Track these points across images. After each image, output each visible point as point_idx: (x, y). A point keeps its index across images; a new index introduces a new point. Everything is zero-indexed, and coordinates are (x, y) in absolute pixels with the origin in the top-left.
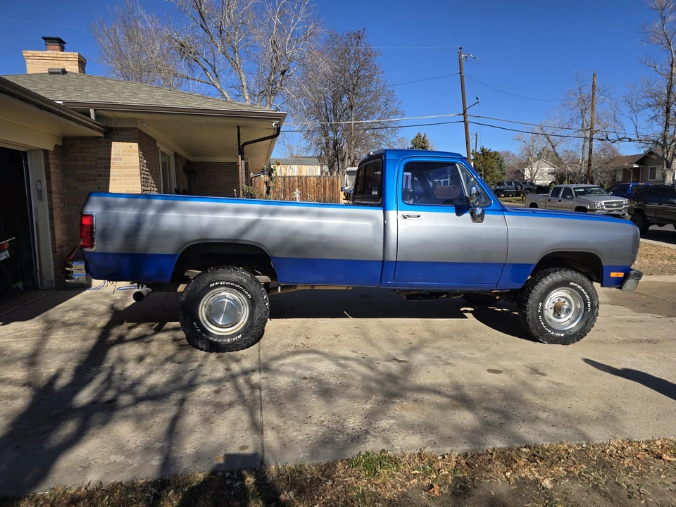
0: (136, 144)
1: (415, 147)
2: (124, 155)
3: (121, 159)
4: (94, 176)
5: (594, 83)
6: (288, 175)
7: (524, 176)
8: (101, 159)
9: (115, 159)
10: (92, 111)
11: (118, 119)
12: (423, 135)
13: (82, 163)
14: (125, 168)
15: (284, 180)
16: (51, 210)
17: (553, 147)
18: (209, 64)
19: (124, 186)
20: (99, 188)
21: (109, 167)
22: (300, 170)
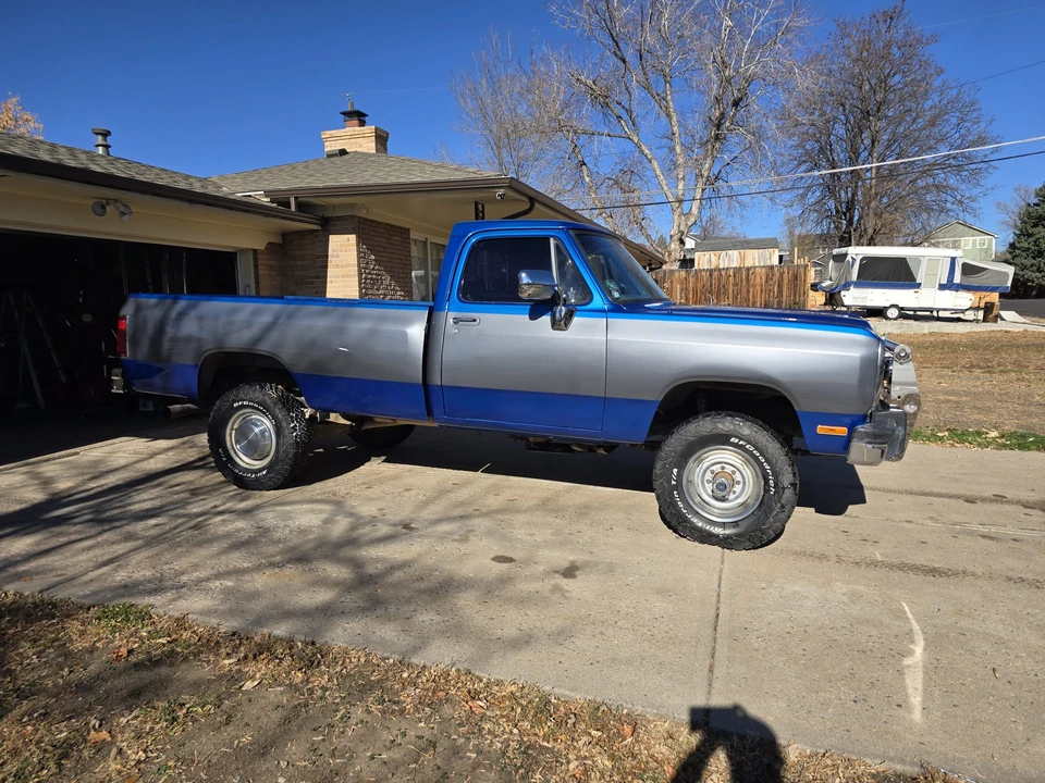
0: (354, 236)
2: (341, 251)
3: (338, 256)
4: (312, 278)
6: (721, 267)
8: (318, 257)
10: (292, 200)
11: (334, 206)
13: (300, 263)
14: (342, 266)
15: (711, 275)
18: (623, 107)
22: (743, 259)
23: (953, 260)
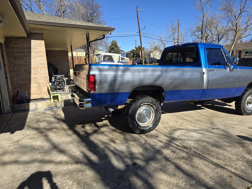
0: (43, 41)
1: (113, 45)
2: (37, 46)
3: (36, 48)
4: (23, 56)
5: (178, 22)
6: (80, 56)
7: (150, 55)
8: (26, 48)
9: (33, 48)
11: (34, 29)
12: (115, 41)
13: (16, 50)
14: (38, 52)
16: (6, 74)
17: (164, 45)
19: (38, 61)
20: (26, 62)
21: (31, 52)
22: (77, 54)
23: (120, 56)
